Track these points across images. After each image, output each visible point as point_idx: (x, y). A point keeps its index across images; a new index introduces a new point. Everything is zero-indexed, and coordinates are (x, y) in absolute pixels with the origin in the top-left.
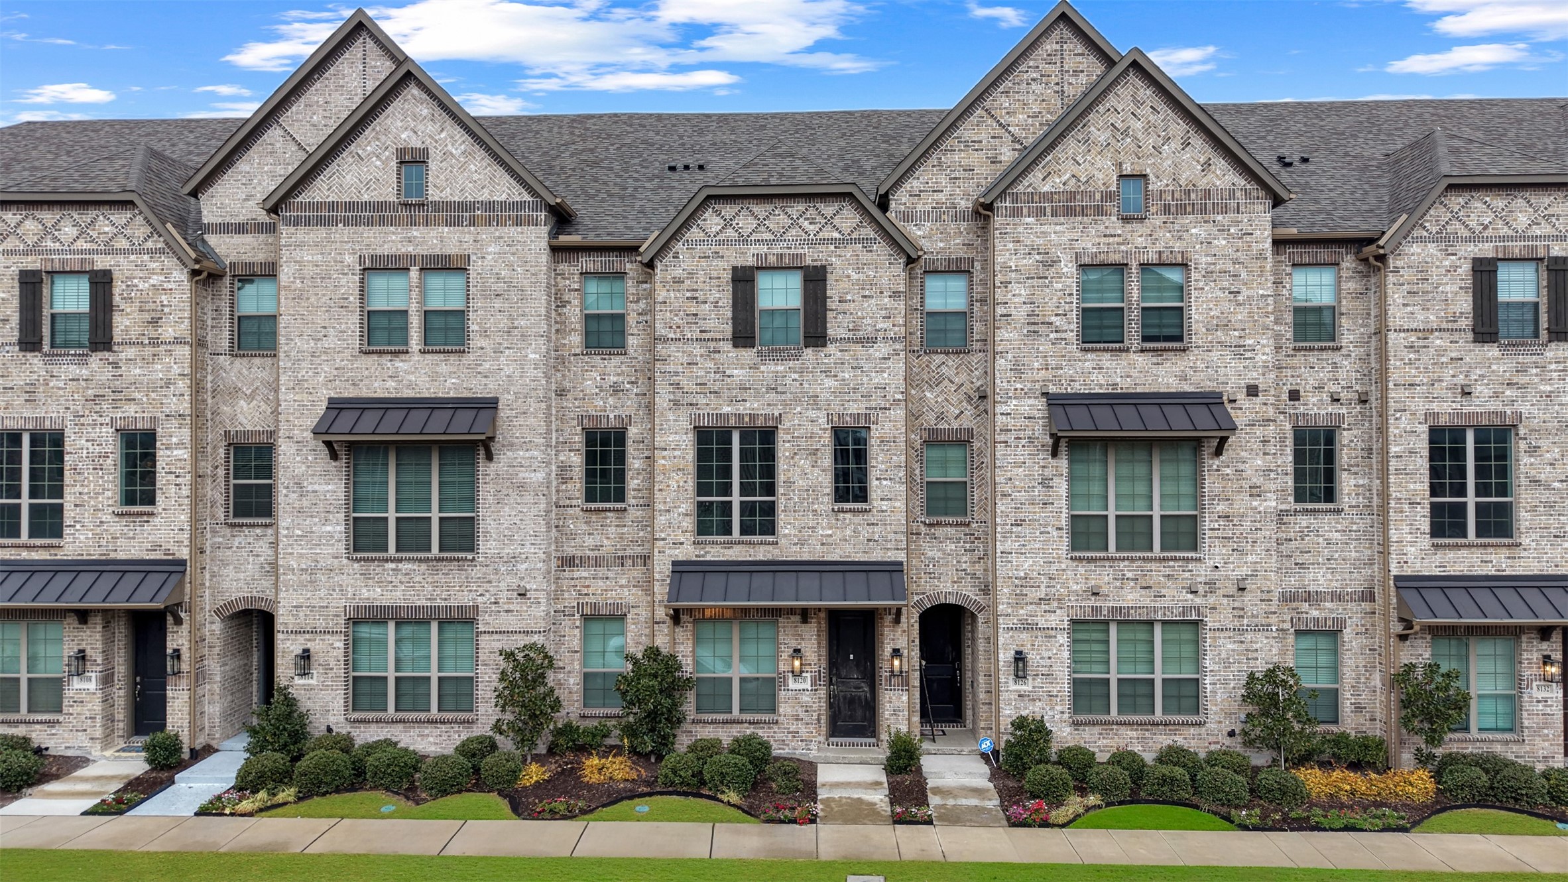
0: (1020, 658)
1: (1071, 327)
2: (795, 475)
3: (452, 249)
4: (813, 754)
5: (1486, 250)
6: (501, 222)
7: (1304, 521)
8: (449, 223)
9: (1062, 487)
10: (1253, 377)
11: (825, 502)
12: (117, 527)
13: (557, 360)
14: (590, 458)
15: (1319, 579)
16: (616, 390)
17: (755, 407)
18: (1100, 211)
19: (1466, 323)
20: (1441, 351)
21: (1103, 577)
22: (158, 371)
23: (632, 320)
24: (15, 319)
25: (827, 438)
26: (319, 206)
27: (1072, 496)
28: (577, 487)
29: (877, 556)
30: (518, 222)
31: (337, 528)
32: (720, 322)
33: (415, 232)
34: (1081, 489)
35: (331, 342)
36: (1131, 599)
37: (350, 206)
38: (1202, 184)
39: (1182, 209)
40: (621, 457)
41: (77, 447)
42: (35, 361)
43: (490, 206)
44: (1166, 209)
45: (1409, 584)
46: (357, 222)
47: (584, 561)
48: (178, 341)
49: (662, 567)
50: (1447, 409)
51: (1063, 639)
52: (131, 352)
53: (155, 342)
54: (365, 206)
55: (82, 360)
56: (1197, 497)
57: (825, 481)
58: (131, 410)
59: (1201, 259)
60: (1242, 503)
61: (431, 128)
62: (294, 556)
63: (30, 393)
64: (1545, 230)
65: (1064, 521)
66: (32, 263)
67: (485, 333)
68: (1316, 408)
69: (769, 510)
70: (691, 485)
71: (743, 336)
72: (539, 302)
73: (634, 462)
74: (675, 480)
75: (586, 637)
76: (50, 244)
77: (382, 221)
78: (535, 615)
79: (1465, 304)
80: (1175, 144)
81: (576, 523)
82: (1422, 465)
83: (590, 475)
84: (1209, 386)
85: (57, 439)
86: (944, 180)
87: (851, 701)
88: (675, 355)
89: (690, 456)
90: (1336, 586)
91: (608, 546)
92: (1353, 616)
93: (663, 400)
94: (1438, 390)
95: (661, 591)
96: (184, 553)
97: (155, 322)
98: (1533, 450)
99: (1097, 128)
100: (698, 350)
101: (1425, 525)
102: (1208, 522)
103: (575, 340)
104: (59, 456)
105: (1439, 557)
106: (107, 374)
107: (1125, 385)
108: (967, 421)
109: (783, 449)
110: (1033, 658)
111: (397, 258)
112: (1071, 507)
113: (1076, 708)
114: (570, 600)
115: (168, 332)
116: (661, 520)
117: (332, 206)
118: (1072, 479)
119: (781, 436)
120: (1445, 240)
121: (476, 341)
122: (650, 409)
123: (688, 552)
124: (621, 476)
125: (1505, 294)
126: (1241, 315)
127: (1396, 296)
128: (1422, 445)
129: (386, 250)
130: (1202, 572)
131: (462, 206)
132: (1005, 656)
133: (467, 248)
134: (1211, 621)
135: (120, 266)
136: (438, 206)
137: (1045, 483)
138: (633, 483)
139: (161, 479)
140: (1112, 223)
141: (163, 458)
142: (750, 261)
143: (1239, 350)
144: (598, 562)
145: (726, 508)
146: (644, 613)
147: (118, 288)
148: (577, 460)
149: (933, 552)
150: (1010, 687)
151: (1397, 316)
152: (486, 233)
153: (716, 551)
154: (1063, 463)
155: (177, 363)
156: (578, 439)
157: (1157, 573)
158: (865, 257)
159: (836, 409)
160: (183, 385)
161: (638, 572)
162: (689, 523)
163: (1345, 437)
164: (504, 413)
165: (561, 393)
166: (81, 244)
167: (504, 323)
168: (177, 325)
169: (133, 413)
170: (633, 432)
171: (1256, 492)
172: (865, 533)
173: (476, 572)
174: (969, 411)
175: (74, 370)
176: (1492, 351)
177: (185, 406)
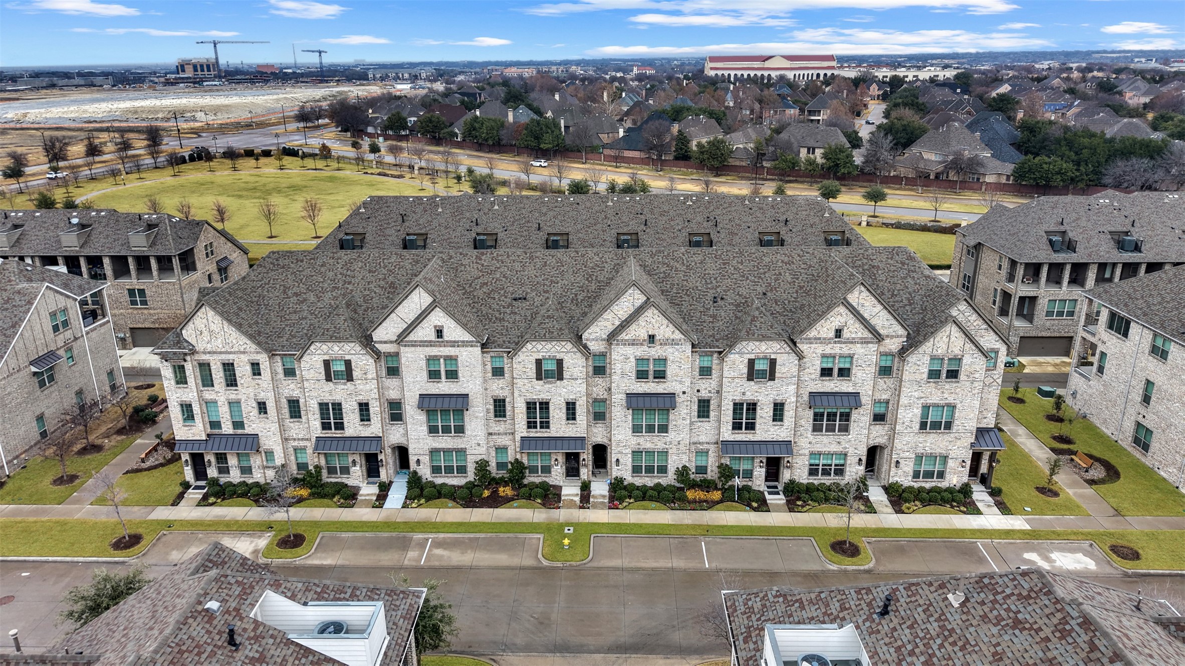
0: (618, 460)
1: (634, 375)
2: (555, 414)
3: (453, 354)
4: (561, 484)
5: (752, 356)
6: (467, 346)
7: (699, 424)
8: (451, 346)
9: (630, 418)
10: (684, 389)
11: (564, 422)
12: (361, 428)
13: (485, 381)
14: (495, 406)
15: (703, 439)
16: (502, 388)
17: (544, 397)
18: (642, 344)
19: (745, 376)
20: (737, 383)
21: (641, 440)
22: (368, 387)
23: (506, 369)
24: (323, 373)
25: (564, 405)
26: (412, 341)
27: (633, 419)
28: (492, 414)
29: (578, 435)
30: (472, 346)
31: (425, 428)
32: (532, 373)
33: (441, 349)
34: (636, 417)
35: (418, 379)
36: (649, 446)
37: (421, 341)
38: (672, 337)
39: (665, 344)
40: (504, 406)
41: (345, 407)
42: (330, 384)
43: (463, 342)
44: (661, 344)
45: (725, 443)
46: (424, 346)
47: (495, 434)
48: (373, 379)
49: (518, 438)
50: (738, 398)
51: (630, 456)
52: (359, 382)
53: (366, 379)
54: (426, 341)
55: (345, 384)
56: (668, 419)
57: (563, 415)
58: (361, 397)
59: (670, 358)
60: (680, 422)
61: (444, 320)
62: (412, 435)
63: (330, 392)
64: (770, 351)
65: (630, 426)
66: (326, 357)
67: (464, 377)
68: (704, 394)
69: (548, 422)
70: (525, 417)
71: (539, 377)
72: (479, 368)
73: (508, 408)
74: (520, 416)
75: (497, 453)
76: (331, 352)
77: (431, 346)
78: (483, 450)
79: (745, 370)
80: (664, 326)
81: (492, 424)
82: (731, 412)
83: (495, 411)
84: (672, 392)
85: (340, 404)
86: (598, 330)
87: (572, 468)
88: (519, 383)
89: (525, 409)
90: (708, 440)
91: (502, 430)
92: (712, 448)
93: (516, 394)
94: (736, 393)
95: (518, 444)
96: (381, 435)
97: (365, 374)
98: (762, 409)
99: (642, 321)
100: (526, 381)
101: (731, 428)
102: (670, 427)
103: (490, 375)
104: (341, 409)
105: (733, 436)
106: (353, 387)
107: (648, 391)
108: (605, 396)
109: (551, 408)
110: (621, 460)
111: (436, 356)
112: (633, 421)
113: (633, 472)
114: (492, 444)
115: (370, 376)
116: (517, 426)
117: (415, 341)
118: (633, 414)
119: (551, 404)
120: (741, 353)
121: (461, 379)
122: (513, 394)
123: (525, 434)
124: (504, 411)
125: (757, 367)
126: (682, 372)
127: (726, 369)
128: (731, 407)
129: (433, 354)
130: (668, 439)
131: (455, 342)
132: (614, 460)
133: (457, 354)
134: (670, 451)
135: (354, 359)
136: (447, 342)
137: (625, 416)
138: (508, 413)
139: (372, 416)
140: (645, 348)
141: (372, 410)
142: (540, 357)
143: (681, 382)
144: (499, 434)
145: (536, 422)
146: (513, 447)
147: (353, 364)
148: (492, 407)
149: (595, 430)
150: (615, 468)
151: (726, 374)
152: (462, 349)
153: (533, 433)
154: (631, 411)
155: (373, 385)
156: (492, 402)
157: (656, 439)
158: (574, 356)
159: (566, 397)
160: (376, 391)
161: (511, 437)
162: (525, 427)
163: (712, 402)
164: (470, 398)
165: (486, 389)
166: (340, 352)
167: (469, 374)
168: (372, 374)
169: (362, 398)
170: (507, 400)
171: (684, 419)
172: (575, 429)
173: (465, 439)
174: (606, 393)
175: (343, 387)
176: (752, 383)
177: (377, 396)
